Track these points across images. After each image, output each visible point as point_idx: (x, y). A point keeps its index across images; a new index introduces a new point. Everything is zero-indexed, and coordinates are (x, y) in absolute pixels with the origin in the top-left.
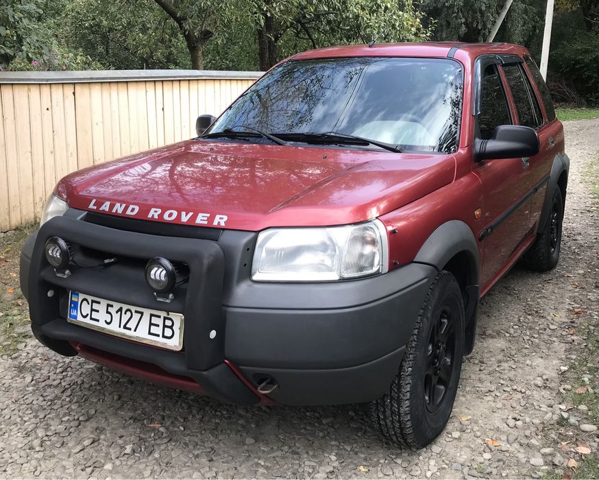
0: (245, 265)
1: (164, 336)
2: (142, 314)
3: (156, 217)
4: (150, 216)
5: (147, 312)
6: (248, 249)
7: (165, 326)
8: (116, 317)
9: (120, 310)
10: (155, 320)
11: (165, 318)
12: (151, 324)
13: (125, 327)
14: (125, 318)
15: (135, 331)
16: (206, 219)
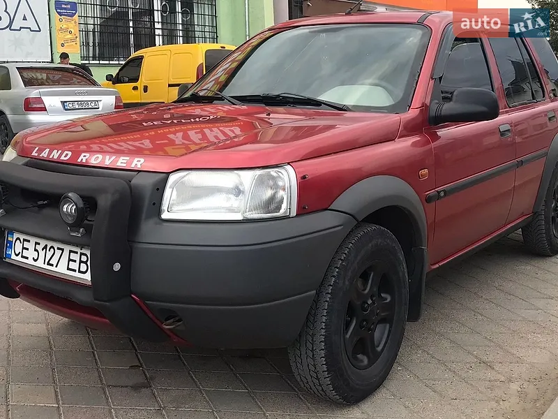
0: (154, 204)
1: (80, 272)
2: (63, 250)
3: (84, 161)
4: (79, 160)
5: (67, 248)
6: (158, 189)
7: (81, 262)
8: (42, 253)
9: (45, 247)
10: (73, 256)
11: (82, 254)
12: (70, 260)
13: (49, 264)
14: (49, 254)
15: (56, 267)
16: (125, 161)
